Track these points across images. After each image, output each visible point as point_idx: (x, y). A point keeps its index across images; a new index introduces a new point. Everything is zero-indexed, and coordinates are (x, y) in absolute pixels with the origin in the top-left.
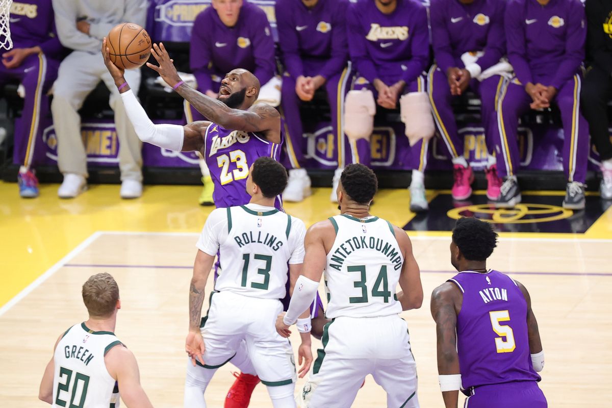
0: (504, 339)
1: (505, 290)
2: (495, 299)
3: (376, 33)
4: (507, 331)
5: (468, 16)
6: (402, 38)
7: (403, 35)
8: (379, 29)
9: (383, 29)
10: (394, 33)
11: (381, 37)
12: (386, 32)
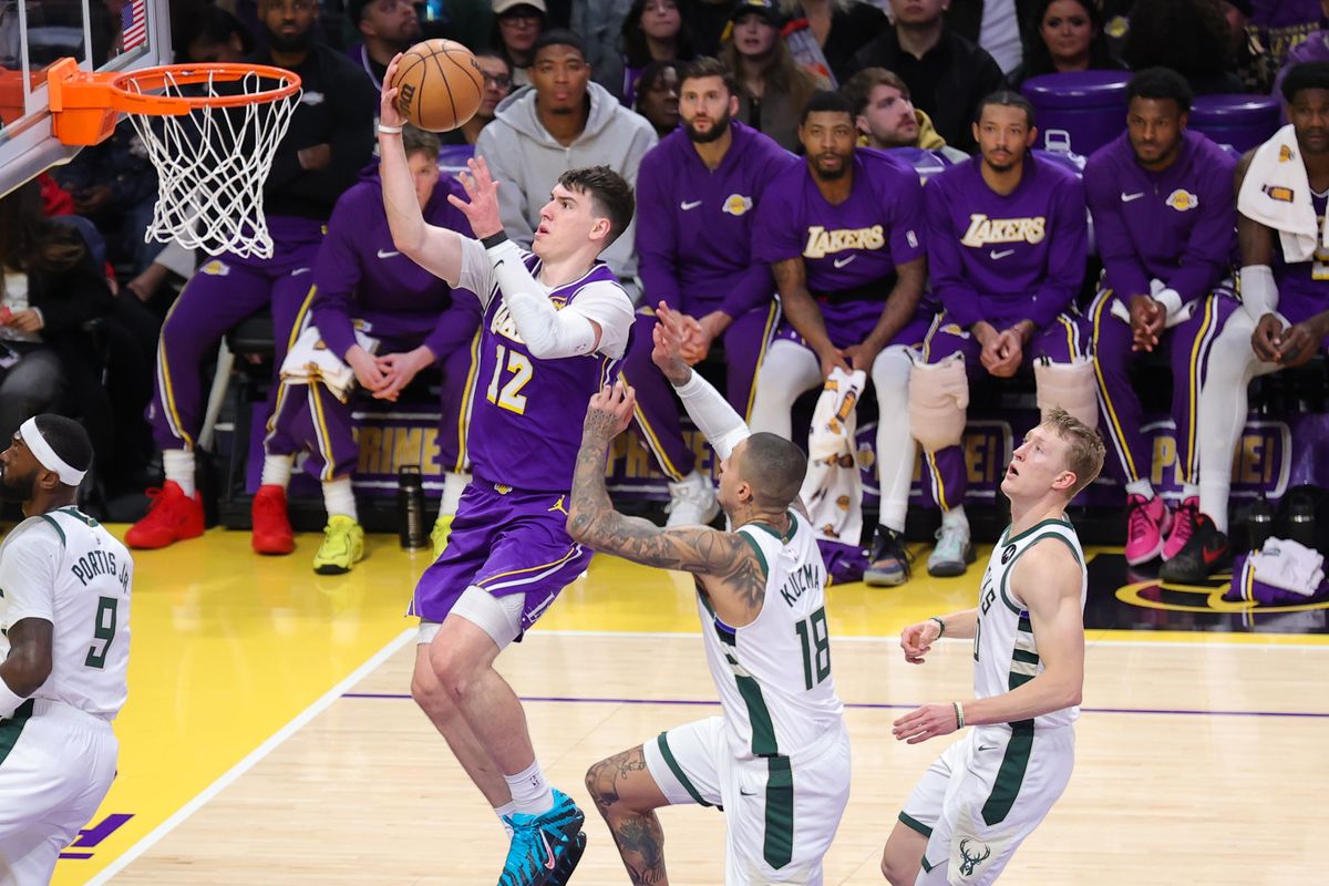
3: (981, 232)
5: (1156, 191)
6: (1033, 239)
7: (1036, 232)
8: (987, 224)
9: (995, 223)
10: (1017, 230)
11: (991, 239)
12: (1002, 228)
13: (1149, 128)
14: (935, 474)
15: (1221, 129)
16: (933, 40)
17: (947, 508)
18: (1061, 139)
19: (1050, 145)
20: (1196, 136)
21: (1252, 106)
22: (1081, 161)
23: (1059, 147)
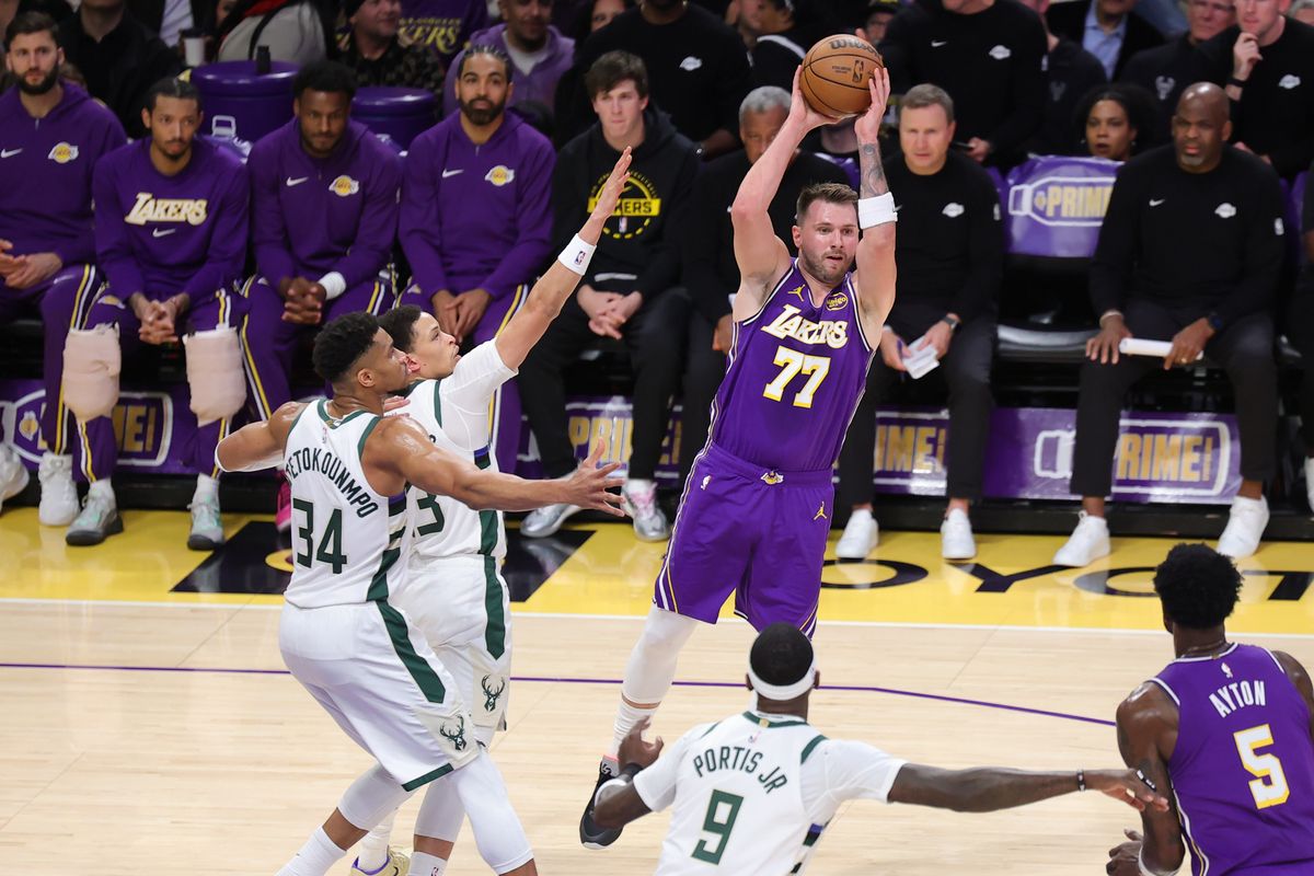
0: (1267, 780)
1: (1262, 683)
2: (1242, 705)
3: (145, 210)
4: (1271, 765)
5: (320, 177)
6: (194, 220)
7: (197, 214)
8: (152, 203)
9: (160, 202)
10: (179, 210)
11: (154, 217)
12: (165, 207)
13: (324, 119)
14: (84, 442)
15: (379, 119)
16: (112, 26)
17: (94, 479)
18: (227, 124)
19: (216, 130)
20: (359, 127)
21: (409, 98)
22: (246, 147)
23: (225, 132)
